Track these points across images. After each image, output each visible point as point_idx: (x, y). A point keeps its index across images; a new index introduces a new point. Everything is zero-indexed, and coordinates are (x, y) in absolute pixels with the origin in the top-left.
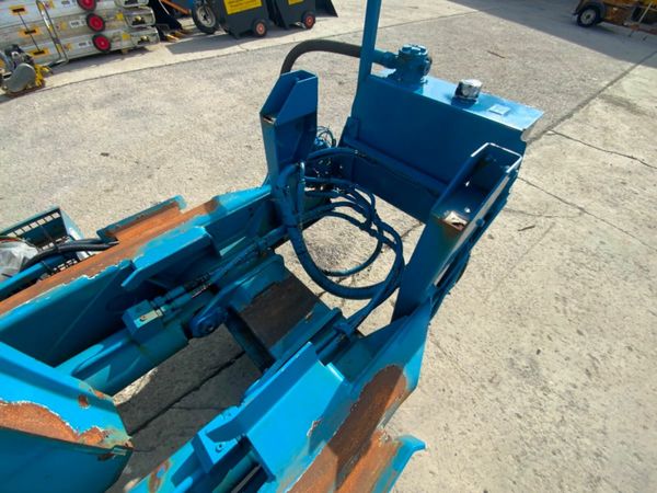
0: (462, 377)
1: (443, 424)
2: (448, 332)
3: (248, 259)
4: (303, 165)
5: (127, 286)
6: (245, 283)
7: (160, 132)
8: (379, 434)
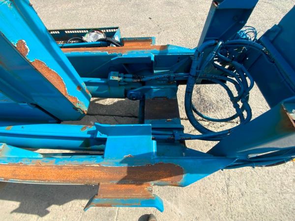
0: (227, 211)
1: (197, 215)
2: (240, 187)
3: (163, 81)
4: (221, 43)
5: (113, 60)
6: (155, 89)
7: (175, 15)
8: (149, 185)
